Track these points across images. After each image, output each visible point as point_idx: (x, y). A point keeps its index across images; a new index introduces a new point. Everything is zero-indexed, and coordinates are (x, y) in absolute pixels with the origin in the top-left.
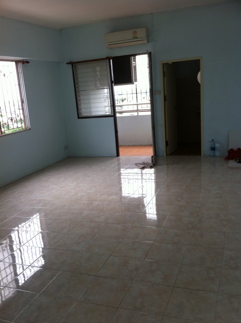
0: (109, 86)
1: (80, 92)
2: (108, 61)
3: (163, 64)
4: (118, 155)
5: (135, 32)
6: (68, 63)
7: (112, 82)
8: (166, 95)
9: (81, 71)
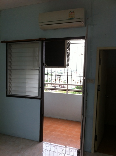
0: (39, 67)
1: (12, 71)
2: (40, 42)
3: (100, 50)
4: (41, 140)
5: (72, 13)
6: (2, 42)
7: (43, 64)
8: (100, 84)
9: (15, 50)
